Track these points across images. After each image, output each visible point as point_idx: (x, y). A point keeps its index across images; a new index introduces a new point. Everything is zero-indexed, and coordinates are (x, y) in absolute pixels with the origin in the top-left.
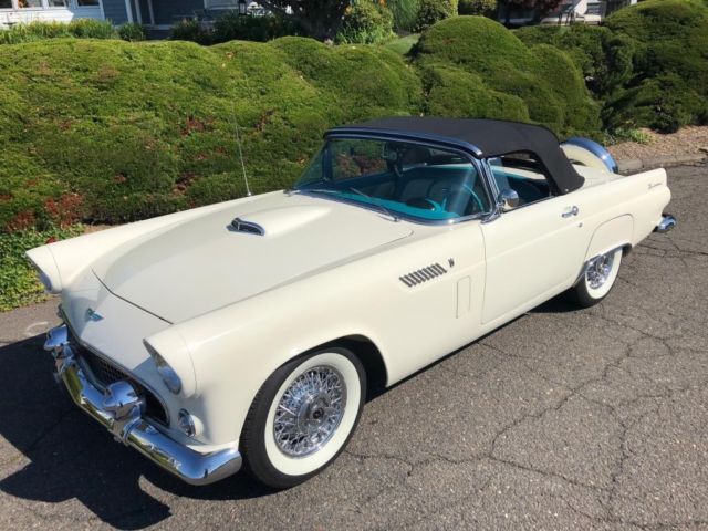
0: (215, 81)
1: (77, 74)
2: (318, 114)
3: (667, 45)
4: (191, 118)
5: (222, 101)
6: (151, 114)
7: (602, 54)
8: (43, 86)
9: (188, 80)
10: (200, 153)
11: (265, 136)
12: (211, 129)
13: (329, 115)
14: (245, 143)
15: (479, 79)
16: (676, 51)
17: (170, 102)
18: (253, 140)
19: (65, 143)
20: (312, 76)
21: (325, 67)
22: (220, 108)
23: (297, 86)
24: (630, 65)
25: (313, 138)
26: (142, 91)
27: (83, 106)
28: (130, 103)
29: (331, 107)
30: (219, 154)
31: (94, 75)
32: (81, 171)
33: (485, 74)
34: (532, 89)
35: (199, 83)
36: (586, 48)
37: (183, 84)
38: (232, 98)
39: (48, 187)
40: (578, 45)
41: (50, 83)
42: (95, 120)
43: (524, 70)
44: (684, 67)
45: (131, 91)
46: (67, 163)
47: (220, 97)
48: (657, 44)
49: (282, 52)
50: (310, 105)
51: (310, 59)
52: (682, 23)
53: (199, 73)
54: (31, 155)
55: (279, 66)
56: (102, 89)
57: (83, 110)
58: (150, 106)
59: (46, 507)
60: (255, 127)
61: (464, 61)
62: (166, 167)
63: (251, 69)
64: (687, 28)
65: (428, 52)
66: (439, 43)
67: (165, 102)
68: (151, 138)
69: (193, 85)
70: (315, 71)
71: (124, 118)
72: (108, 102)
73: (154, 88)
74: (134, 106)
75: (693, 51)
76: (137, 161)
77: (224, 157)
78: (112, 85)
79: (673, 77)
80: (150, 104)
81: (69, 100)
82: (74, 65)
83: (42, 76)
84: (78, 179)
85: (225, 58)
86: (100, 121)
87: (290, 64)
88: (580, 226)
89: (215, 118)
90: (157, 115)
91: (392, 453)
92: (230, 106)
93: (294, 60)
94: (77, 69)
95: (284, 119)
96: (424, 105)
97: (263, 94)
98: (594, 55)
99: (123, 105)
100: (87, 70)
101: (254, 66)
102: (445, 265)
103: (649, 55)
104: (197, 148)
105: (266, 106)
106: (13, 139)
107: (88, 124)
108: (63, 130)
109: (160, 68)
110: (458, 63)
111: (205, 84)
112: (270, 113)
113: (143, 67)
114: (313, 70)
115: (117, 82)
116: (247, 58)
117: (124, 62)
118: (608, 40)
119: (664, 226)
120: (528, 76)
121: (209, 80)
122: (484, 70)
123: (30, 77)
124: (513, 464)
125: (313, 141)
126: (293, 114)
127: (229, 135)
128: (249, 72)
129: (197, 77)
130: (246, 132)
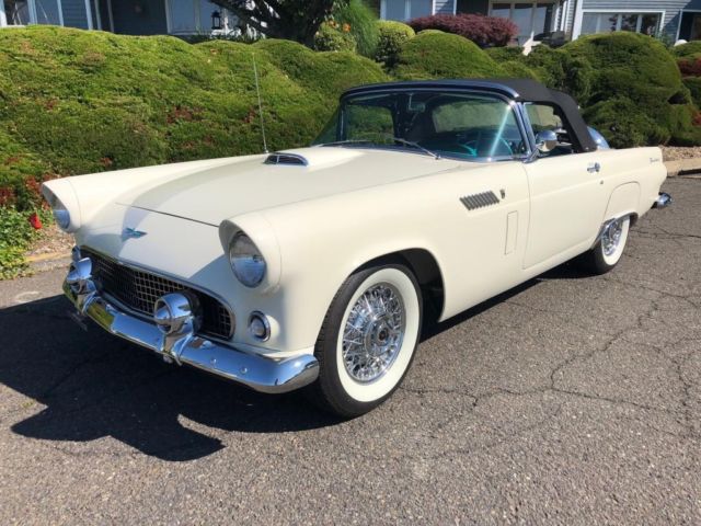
0: (201, 74)
1: (61, 56)
2: (305, 110)
3: (619, 71)
4: (178, 108)
5: (209, 93)
6: (139, 99)
7: (564, 75)
8: (26, 66)
9: (174, 72)
10: (187, 142)
11: (254, 128)
12: (199, 118)
13: (316, 113)
14: (233, 135)
16: (627, 77)
17: (157, 90)
18: (242, 132)
19: (48, 122)
20: (297, 76)
21: (310, 68)
22: (208, 99)
23: (282, 83)
24: (589, 87)
25: (300, 134)
26: (129, 76)
27: (68, 87)
28: (117, 87)
29: (317, 105)
30: (207, 144)
31: (80, 58)
32: (65, 152)
35: (185, 75)
36: (549, 68)
37: (169, 75)
38: (218, 91)
39: (29, 166)
40: (542, 64)
41: (33, 63)
42: (80, 101)
44: (635, 91)
45: (118, 76)
46: (50, 142)
47: (207, 89)
48: (609, 71)
49: (266, 53)
50: (297, 102)
51: (294, 59)
52: (631, 51)
53: (185, 66)
54: (12, 133)
55: (265, 64)
56: (88, 72)
57: (67, 91)
58: (138, 92)
59: (77, 446)
60: (243, 119)
61: (439, 73)
62: (154, 153)
63: (237, 66)
64: (635, 56)
65: (405, 63)
66: (415, 55)
67: (153, 89)
68: (139, 123)
69: (179, 77)
70: (299, 71)
71: (110, 101)
72: (94, 84)
73: (141, 75)
74: (120, 90)
75: (642, 77)
76: (125, 144)
77: (213, 146)
78: (98, 69)
79: (624, 100)
80: (138, 90)
81: (53, 80)
82: (58, 48)
83: (25, 55)
84: (62, 160)
85: (210, 55)
86: (87, 102)
87: (274, 64)
88: (602, 183)
89: (203, 108)
90: (145, 101)
91: (451, 388)
92: (217, 98)
93: (279, 60)
94: (61, 52)
95: (272, 113)
97: (249, 89)
98: (556, 75)
99: (110, 89)
100: (71, 53)
101: (240, 63)
102: (499, 196)
103: (602, 80)
104: (185, 137)
105: (253, 100)
107: (73, 104)
108: (46, 108)
109: (146, 57)
110: (433, 74)
111: (191, 77)
112: (257, 107)
113: (130, 55)
114: (298, 70)
115: (104, 65)
116: (232, 55)
117: (110, 49)
118: (568, 62)
119: (662, 201)
121: (196, 73)
123: (12, 56)
124: (579, 394)
125: (300, 137)
126: (281, 108)
127: (217, 125)
128: (235, 68)
129: (183, 69)
130: (234, 124)
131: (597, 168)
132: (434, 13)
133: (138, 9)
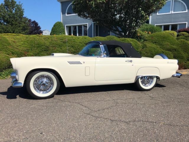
6: (72, 48)
15: (159, 47)
17: (77, 46)
26: (72, 44)
27: (59, 46)
31: (64, 40)
33: (161, 46)
34: (175, 50)
37: (82, 44)
41: (55, 41)
43: (173, 45)
53: (85, 42)
56: (64, 43)
61: (156, 43)
65: (146, 40)
66: (150, 38)
68: (70, 52)
69: (84, 44)
71: (66, 48)
72: (64, 45)
73: (74, 43)
74: (69, 46)
78: (66, 42)
80: (72, 46)
81: (57, 44)
85: (93, 39)
86: (61, 48)
88: (133, 65)
94: (61, 39)
96: (141, 52)
102: (82, 63)
106: (45, 50)
107: (59, 49)
108: (54, 49)
109: (78, 40)
110: (154, 43)
113: (74, 40)
116: (98, 39)
120: (174, 47)
122: (161, 45)
123: (52, 40)
131: (131, 61)
132: (187, 27)
133: (104, 31)
